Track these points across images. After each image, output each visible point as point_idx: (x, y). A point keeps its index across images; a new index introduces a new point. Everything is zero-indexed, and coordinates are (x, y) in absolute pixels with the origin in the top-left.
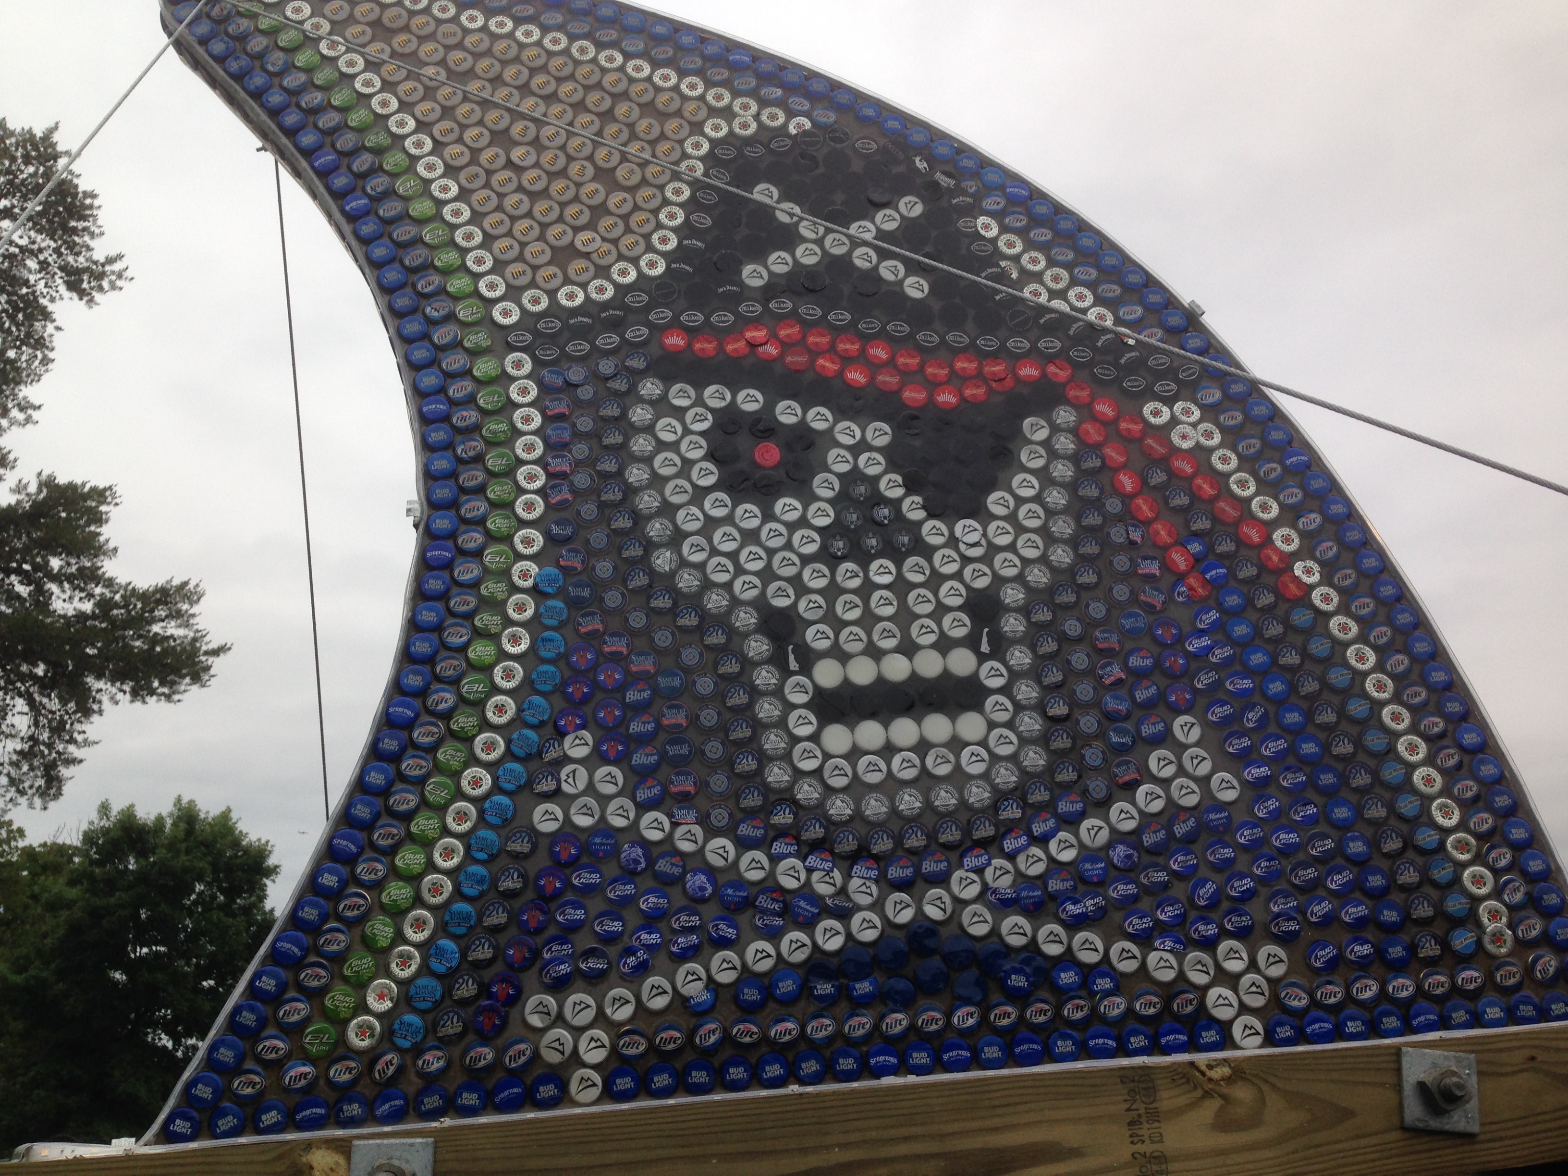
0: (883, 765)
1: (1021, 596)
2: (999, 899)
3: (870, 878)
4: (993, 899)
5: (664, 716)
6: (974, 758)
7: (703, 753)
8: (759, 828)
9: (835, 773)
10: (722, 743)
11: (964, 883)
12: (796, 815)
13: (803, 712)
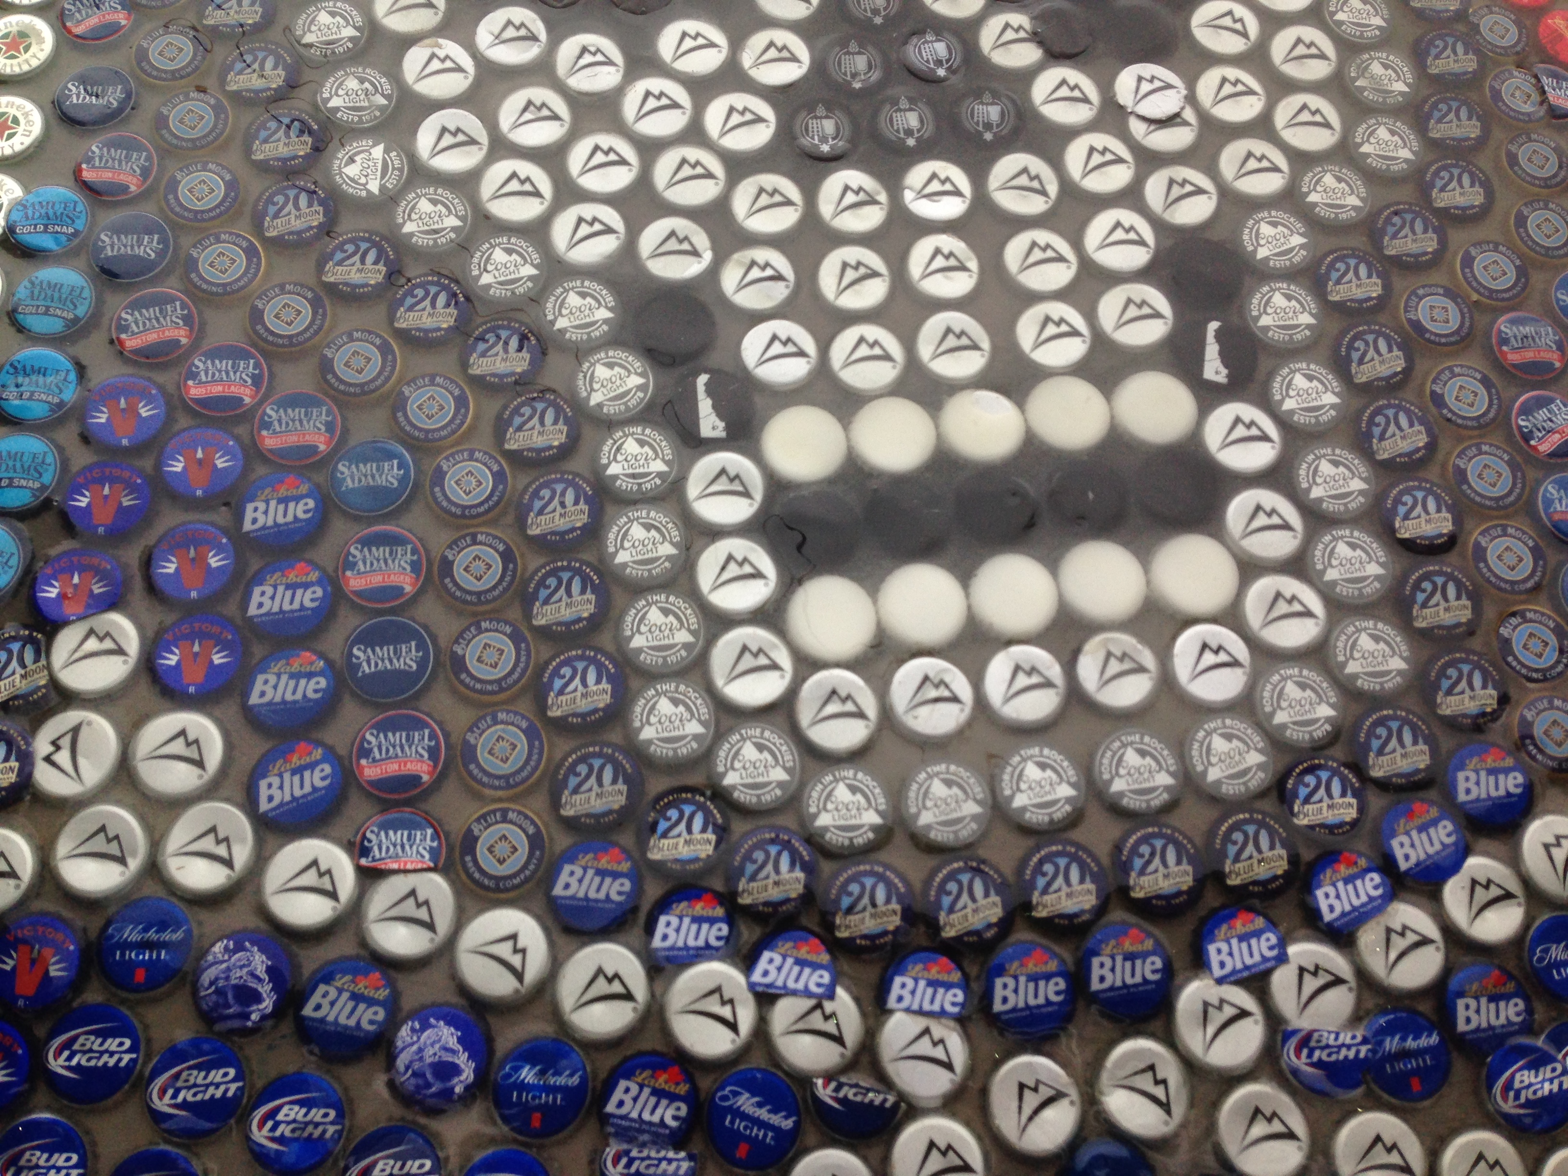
0: (961, 685)
1: (1297, 240)
2: (1320, 1064)
3: (942, 1014)
4: (1301, 1063)
5: (352, 566)
6: (1209, 658)
7: (459, 664)
8: (615, 875)
9: (831, 709)
10: (516, 638)
11: (1217, 1019)
12: (722, 832)
13: (739, 546)
